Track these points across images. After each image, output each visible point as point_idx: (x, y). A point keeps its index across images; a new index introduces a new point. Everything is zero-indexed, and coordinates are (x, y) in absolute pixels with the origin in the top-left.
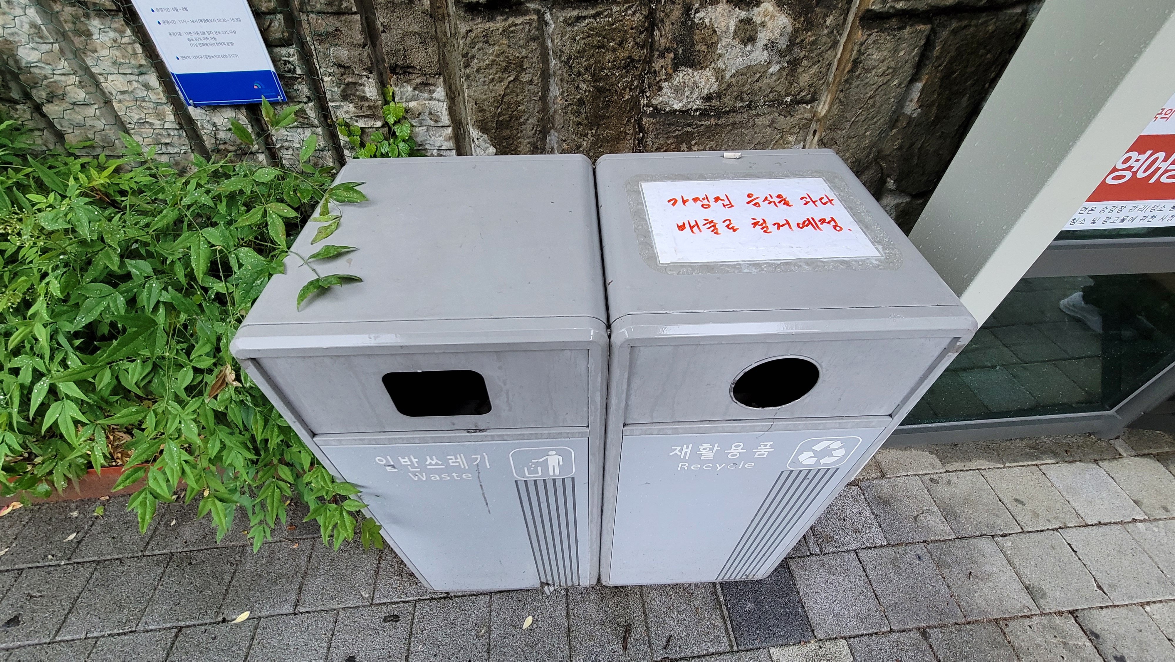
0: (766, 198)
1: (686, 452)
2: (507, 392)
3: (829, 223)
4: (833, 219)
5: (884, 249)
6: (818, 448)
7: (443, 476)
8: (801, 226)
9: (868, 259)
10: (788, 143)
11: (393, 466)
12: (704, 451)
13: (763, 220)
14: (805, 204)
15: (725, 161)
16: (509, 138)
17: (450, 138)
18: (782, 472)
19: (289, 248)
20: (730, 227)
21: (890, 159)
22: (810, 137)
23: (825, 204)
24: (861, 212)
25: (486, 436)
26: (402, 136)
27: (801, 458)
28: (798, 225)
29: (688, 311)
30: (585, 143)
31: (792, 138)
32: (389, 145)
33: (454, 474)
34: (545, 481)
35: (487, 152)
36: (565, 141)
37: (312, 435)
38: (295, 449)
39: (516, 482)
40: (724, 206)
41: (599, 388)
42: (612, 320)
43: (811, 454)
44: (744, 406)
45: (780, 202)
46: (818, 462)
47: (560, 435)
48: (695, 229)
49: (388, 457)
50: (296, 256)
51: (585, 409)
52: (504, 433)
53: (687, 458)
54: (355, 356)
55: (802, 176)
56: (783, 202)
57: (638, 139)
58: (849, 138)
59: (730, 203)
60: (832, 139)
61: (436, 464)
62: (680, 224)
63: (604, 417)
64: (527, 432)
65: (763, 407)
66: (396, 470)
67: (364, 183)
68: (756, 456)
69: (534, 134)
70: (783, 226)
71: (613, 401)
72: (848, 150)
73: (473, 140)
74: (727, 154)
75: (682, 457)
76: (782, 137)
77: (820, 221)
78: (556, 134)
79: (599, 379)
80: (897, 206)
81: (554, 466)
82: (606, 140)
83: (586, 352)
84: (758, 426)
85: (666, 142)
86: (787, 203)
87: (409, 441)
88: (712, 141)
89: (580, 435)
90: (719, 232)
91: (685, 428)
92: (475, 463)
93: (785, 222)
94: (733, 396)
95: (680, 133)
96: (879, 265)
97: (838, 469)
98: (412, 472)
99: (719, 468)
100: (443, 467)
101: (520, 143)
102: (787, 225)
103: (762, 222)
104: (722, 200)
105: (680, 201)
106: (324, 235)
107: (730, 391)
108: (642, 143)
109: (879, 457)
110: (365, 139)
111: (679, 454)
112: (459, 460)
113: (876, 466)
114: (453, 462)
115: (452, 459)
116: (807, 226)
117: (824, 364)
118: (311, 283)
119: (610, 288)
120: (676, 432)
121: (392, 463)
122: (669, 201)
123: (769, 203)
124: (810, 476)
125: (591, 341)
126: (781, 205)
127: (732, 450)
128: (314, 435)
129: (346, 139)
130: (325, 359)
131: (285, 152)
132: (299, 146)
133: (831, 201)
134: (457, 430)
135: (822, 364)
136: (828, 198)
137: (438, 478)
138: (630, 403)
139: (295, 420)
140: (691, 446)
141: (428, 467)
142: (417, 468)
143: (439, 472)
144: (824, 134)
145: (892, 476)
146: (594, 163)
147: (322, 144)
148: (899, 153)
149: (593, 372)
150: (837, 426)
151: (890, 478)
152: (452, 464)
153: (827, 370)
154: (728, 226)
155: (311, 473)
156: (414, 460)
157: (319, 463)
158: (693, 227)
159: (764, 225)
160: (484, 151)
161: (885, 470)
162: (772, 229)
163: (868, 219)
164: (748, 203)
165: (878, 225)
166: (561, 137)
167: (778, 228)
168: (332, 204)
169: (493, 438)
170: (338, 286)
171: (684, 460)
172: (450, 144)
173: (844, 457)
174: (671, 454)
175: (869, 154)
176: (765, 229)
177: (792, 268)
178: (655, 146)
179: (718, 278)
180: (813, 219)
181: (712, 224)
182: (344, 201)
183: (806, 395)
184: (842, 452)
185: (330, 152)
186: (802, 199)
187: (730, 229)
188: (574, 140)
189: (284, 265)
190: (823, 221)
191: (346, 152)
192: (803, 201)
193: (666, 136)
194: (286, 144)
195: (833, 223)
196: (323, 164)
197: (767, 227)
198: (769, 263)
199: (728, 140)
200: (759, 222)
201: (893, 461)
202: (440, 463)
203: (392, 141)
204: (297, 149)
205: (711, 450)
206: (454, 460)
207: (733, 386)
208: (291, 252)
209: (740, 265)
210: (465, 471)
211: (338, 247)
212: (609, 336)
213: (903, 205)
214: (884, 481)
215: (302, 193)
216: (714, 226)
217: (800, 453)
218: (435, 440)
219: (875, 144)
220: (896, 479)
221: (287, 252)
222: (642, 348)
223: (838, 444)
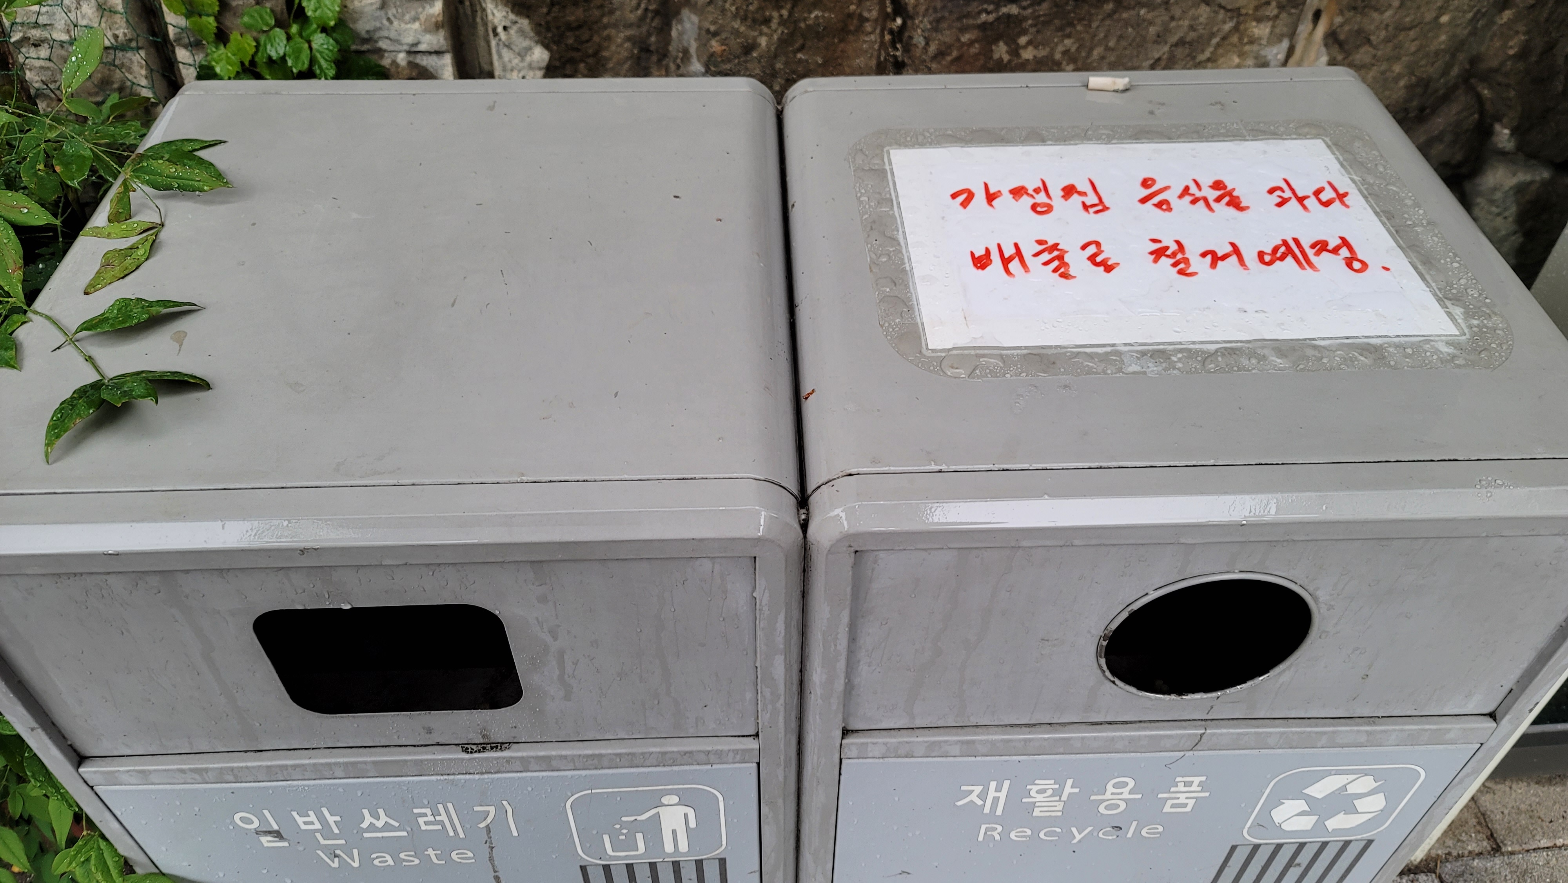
0: (1187, 189)
1: (996, 800)
2: (561, 654)
3: (1335, 251)
4: (1345, 242)
5: (1468, 315)
6: (1318, 790)
7: (402, 855)
8: (1267, 258)
9: (1428, 342)
10: (1251, 42)
11: (278, 835)
12: (1039, 797)
13: (1178, 243)
14: (1279, 205)
15: (1090, 96)
16: (579, 27)
17: (438, 26)
18: (1233, 848)
19: (29, 305)
20: (1099, 259)
21: (1500, 78)
22: (1304, 28)
23: (1327, 204)
24: (1415, 225)
25: (508, 760)
26: (320, 18)
27: (1278, 815)
28: (1261, 255)
29: (990, 467)
30: (763, 41)
31: (1262, 30)
32: (289, 38)
33: (430, 852)
34: (653, 866)
35: (528, 59)
36: (715, 34)
37: (77, 759)
38: (34, 789)
39: (583, 869)
40: (1086, 207)
41: (782, 646)
42: (811, 485)
43: (1301, 805)
44: (1133, 690)
45: (1218, 200)
46: (1320, 825)
47: (688, 757)
48: (1014, 265)
49: (266, 812)
50: (47, 322)
51: (749, 695)
52: (554, 753)
53: (999, 812)
54: (187, 572)
55: (1275, 135)
56: (1227, 199)
57: (891, 32)
58: (1401, 28)
59: (1100, 199)
60: (1359, 32)
61: (387, 827)
62: (980, 252)
63: (794, 714)
64: (610, 751)
65: (1180, 693)
66: (286, 844)
67: (220, 142)
68: (1167, 809)
69: (642, 18)
70: (1225, 257)
71: (817, 676)
72: (1398, 58)
73: (494, 30)
74: (1097, 80)
75: (987, 810)
76: (1236, 29)
77: (1313, 246)
78: (695, 19)
79: (780, 626)
80: (1520, 189)
81: (674, 832)
82: (816, 33)
83: (749, 563)
84: (1170, 736)
85: (958, 40)
86: (1235, 203)
87: (318, 772)
88: (1069, 36)
89: (738, 757)
90: (1072, 272)
91: (993, 743)
92: (482, 825)
93: (1229, 249)
94: (1105, 667)
95: (991, 18)
96: (1454, 357)
97: (1370, 842)
98: (324, 848)
99: (1078, 837)
100: (405, 834)
101: (609, 38)
102: (1234, 258)
103: (1174, 247)
104: (1081, 194)
105: (980, 196)
106: (117, 271)
107: (1098, 655)
108: (901, 41)
109: (1486, 801)
110: (228, 23)
111: (979, 802)
112: (443, 817)
113: (1479, 823)
114: (426, 823)
115: (425, 815)
116: (1282, 258)
117: (1322, 595)
118: (82, 392)
119: (810, 408)
120: (969, 749)
121: (276, 827)
122: (954, 196)
123: (1194, 202)
124: (1304, 858)
125: (759, 540)
126: (1221, 208)
127: (1108, 795)
128: (79, 759)
129: (182, 22)
130: (111, 579)
131: (33, 52)
132: (65, 37)
133: (1341, 197)
134: (438, 744)
135: (1319, 593)
136: (1335, 190)
137: (391, 862)
138: (856, 681)
139: (34, 724)
140: (1007, 784)
141: (366, 835)
142: (336, 837)
143: (393, 847)
144: (1339, 20)
145: (1517, 848)
146: (779, 97)
147: (122, 31)
148: (1521, 66)
149: (766, 608)
150: (1363, 739)
151: (1512, 853)
152: (424, 827)
153: (1330, 608)
154: (1092, 259)
155: (72, 851)
156: (331, 819)
157: (91, 825)
158: (1011, 259)
159: (1179, 256)
160: (522, 55)
161: (1500, 834)
162: (1198, 265)
163: (1430, 241)
164: (1143, 201)
165: (1455, 255)
166: (706, 25)
167: (1213, 265)
168: (141, 193)
169: (525, 765)
170: (149, 402)
171: (992, 817)
172: (438, 40)
173: (1384, 813)
174: (959, 803)
175: (1448, 66)
176: (1182, 266)
177: (1245, 362)
178: (933, 49)
179: (1065, 386)
180: (1296, 241)
181: (1056, 253)
182: (169, 188)
183: (1282, 667)
184: (1377, 803)
185: (142, 53)
186: (1271, 191)
187: (1097, 265)
188: (736, 33)
189: (16, 347)
190: (1321, 246)
191: (182, 54)
192: (1275, 198)
193: (958, 25)
194: (35, 33)
195: (1344, 252)
196: (123, 83)
197: (1186, 261)
198: (1190, 350)
199: (1106, 36)
200: (1167, 248)
201: (1519, 812)
202: (397, 824)
203: (294, 29)
204: (62, 44)
205: (1058, 793)
206: (431, 818)
207: (1105, 643)
208: (36, 313)
209: (1119, 353)
210: (456, 843)
211: (151, 304)
212: (804, 526)
213: (1534, 188)
214: (1498, 861)
215: (66, 165)
216: (1060, 258)
217: (1275, 801)
218: (382, 769)
219: (1463, 43)
220: (1527, 857)
221: (25, 312)
222: (882, 555)
223: (1366, 784)
